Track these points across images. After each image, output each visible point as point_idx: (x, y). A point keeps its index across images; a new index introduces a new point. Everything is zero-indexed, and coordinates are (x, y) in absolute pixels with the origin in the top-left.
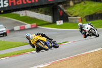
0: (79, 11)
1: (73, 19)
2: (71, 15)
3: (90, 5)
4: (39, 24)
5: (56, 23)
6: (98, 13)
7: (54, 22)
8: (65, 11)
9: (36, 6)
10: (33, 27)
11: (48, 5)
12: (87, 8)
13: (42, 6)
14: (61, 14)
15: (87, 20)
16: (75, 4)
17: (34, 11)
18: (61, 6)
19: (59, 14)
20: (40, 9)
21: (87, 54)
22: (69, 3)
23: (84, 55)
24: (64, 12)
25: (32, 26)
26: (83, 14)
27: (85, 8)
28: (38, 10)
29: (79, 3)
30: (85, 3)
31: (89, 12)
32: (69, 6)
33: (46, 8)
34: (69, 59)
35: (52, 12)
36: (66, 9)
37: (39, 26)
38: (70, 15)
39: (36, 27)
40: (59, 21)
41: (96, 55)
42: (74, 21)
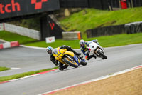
0: (78, 23)
1: (69, 35)
2: (67, 28)
3: (93, 15)
4: (21, 42)
5: (45, 40)
6: (105, 26)
7: (43, 39)
8: (58, 23)
9: (17, 17)
10: (14, 45)
11: (34, 15)
12: (89, 19)
13: (27, 17)
14: (52, 28)
15: (88, 37)
16: (72, 13)
17: (15, 24)
18: (52, 17)
19: (50, 28)
20: (24, 21)
21: (89, 84)
22: (64, 11)
23: (85, 85)
24: (56, 25)
25: (12, 44)
26: (83, 27)
27: (86, 18)
28: (21, 22)
29: (77, 12)
30: (86, 13)
31: (92, 25)
32: (64, 16)
33: (32, 19)
34: (64, 91)
35: (39, 26)
36: (59, 21)
37: (22, 44)
38: (64, 29)
39: (18, 46)
40: (50, 38)
41: (101, 84)
42: (70, 38)
